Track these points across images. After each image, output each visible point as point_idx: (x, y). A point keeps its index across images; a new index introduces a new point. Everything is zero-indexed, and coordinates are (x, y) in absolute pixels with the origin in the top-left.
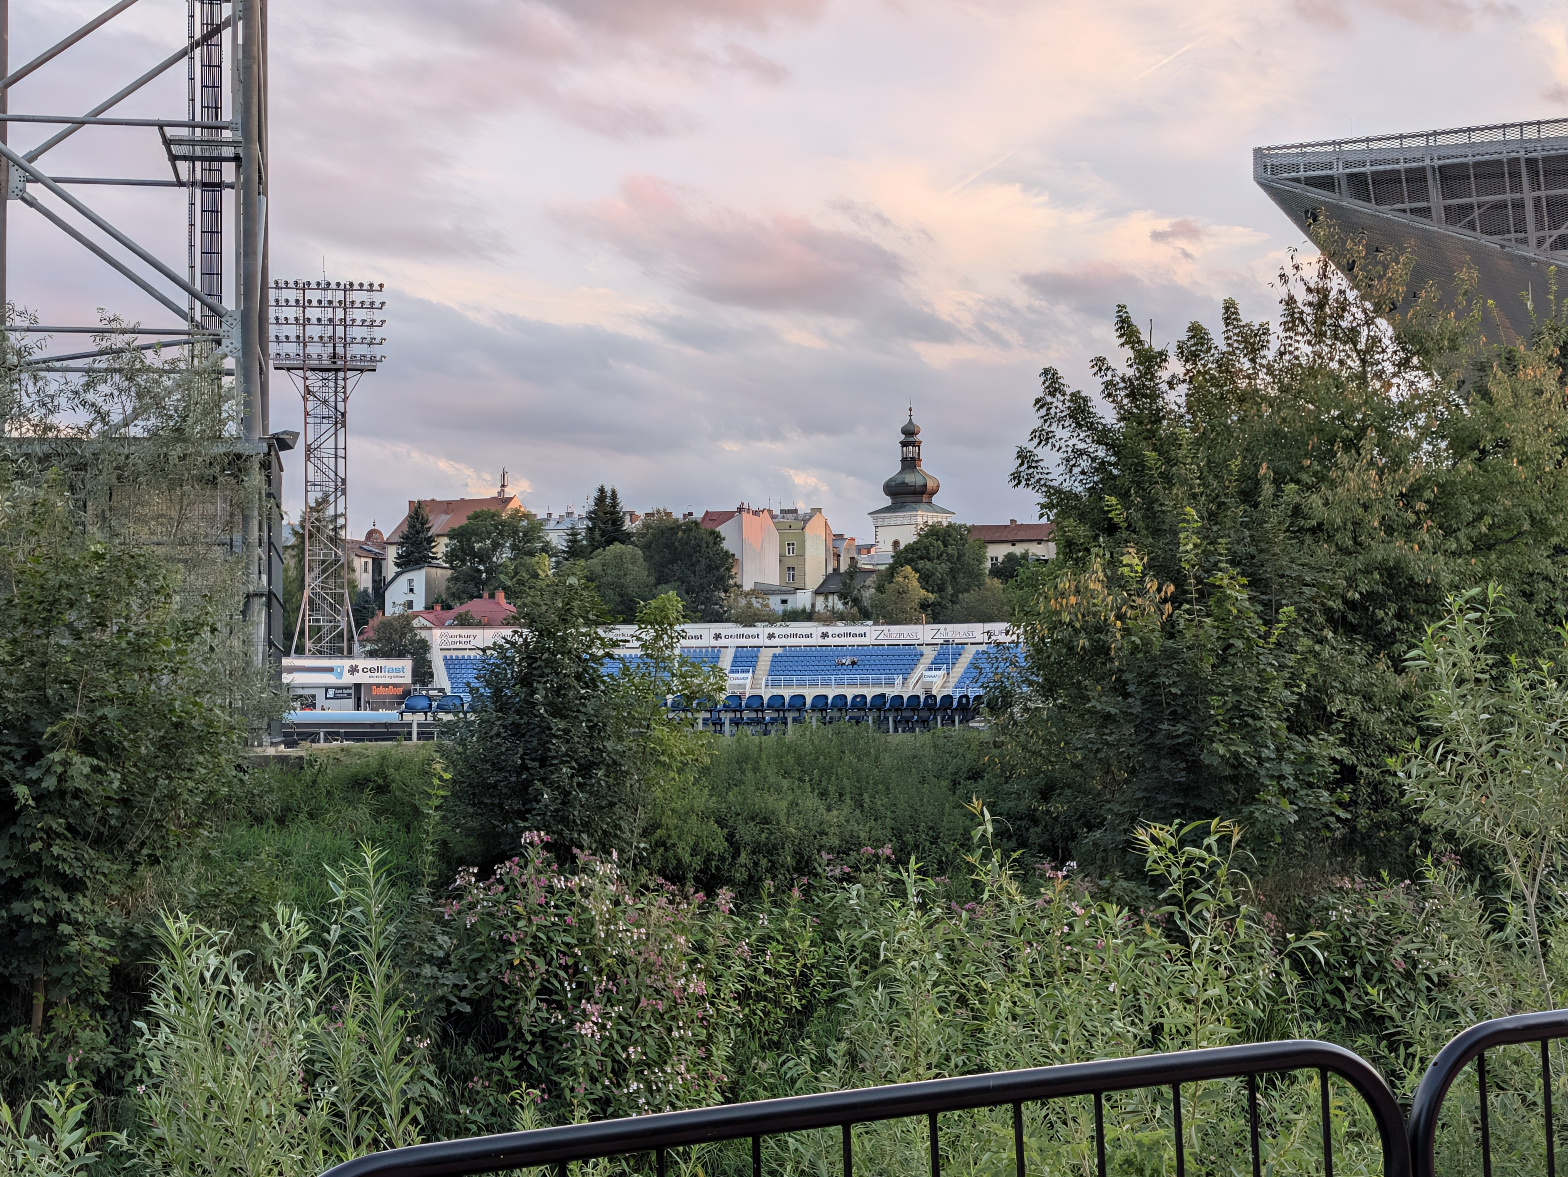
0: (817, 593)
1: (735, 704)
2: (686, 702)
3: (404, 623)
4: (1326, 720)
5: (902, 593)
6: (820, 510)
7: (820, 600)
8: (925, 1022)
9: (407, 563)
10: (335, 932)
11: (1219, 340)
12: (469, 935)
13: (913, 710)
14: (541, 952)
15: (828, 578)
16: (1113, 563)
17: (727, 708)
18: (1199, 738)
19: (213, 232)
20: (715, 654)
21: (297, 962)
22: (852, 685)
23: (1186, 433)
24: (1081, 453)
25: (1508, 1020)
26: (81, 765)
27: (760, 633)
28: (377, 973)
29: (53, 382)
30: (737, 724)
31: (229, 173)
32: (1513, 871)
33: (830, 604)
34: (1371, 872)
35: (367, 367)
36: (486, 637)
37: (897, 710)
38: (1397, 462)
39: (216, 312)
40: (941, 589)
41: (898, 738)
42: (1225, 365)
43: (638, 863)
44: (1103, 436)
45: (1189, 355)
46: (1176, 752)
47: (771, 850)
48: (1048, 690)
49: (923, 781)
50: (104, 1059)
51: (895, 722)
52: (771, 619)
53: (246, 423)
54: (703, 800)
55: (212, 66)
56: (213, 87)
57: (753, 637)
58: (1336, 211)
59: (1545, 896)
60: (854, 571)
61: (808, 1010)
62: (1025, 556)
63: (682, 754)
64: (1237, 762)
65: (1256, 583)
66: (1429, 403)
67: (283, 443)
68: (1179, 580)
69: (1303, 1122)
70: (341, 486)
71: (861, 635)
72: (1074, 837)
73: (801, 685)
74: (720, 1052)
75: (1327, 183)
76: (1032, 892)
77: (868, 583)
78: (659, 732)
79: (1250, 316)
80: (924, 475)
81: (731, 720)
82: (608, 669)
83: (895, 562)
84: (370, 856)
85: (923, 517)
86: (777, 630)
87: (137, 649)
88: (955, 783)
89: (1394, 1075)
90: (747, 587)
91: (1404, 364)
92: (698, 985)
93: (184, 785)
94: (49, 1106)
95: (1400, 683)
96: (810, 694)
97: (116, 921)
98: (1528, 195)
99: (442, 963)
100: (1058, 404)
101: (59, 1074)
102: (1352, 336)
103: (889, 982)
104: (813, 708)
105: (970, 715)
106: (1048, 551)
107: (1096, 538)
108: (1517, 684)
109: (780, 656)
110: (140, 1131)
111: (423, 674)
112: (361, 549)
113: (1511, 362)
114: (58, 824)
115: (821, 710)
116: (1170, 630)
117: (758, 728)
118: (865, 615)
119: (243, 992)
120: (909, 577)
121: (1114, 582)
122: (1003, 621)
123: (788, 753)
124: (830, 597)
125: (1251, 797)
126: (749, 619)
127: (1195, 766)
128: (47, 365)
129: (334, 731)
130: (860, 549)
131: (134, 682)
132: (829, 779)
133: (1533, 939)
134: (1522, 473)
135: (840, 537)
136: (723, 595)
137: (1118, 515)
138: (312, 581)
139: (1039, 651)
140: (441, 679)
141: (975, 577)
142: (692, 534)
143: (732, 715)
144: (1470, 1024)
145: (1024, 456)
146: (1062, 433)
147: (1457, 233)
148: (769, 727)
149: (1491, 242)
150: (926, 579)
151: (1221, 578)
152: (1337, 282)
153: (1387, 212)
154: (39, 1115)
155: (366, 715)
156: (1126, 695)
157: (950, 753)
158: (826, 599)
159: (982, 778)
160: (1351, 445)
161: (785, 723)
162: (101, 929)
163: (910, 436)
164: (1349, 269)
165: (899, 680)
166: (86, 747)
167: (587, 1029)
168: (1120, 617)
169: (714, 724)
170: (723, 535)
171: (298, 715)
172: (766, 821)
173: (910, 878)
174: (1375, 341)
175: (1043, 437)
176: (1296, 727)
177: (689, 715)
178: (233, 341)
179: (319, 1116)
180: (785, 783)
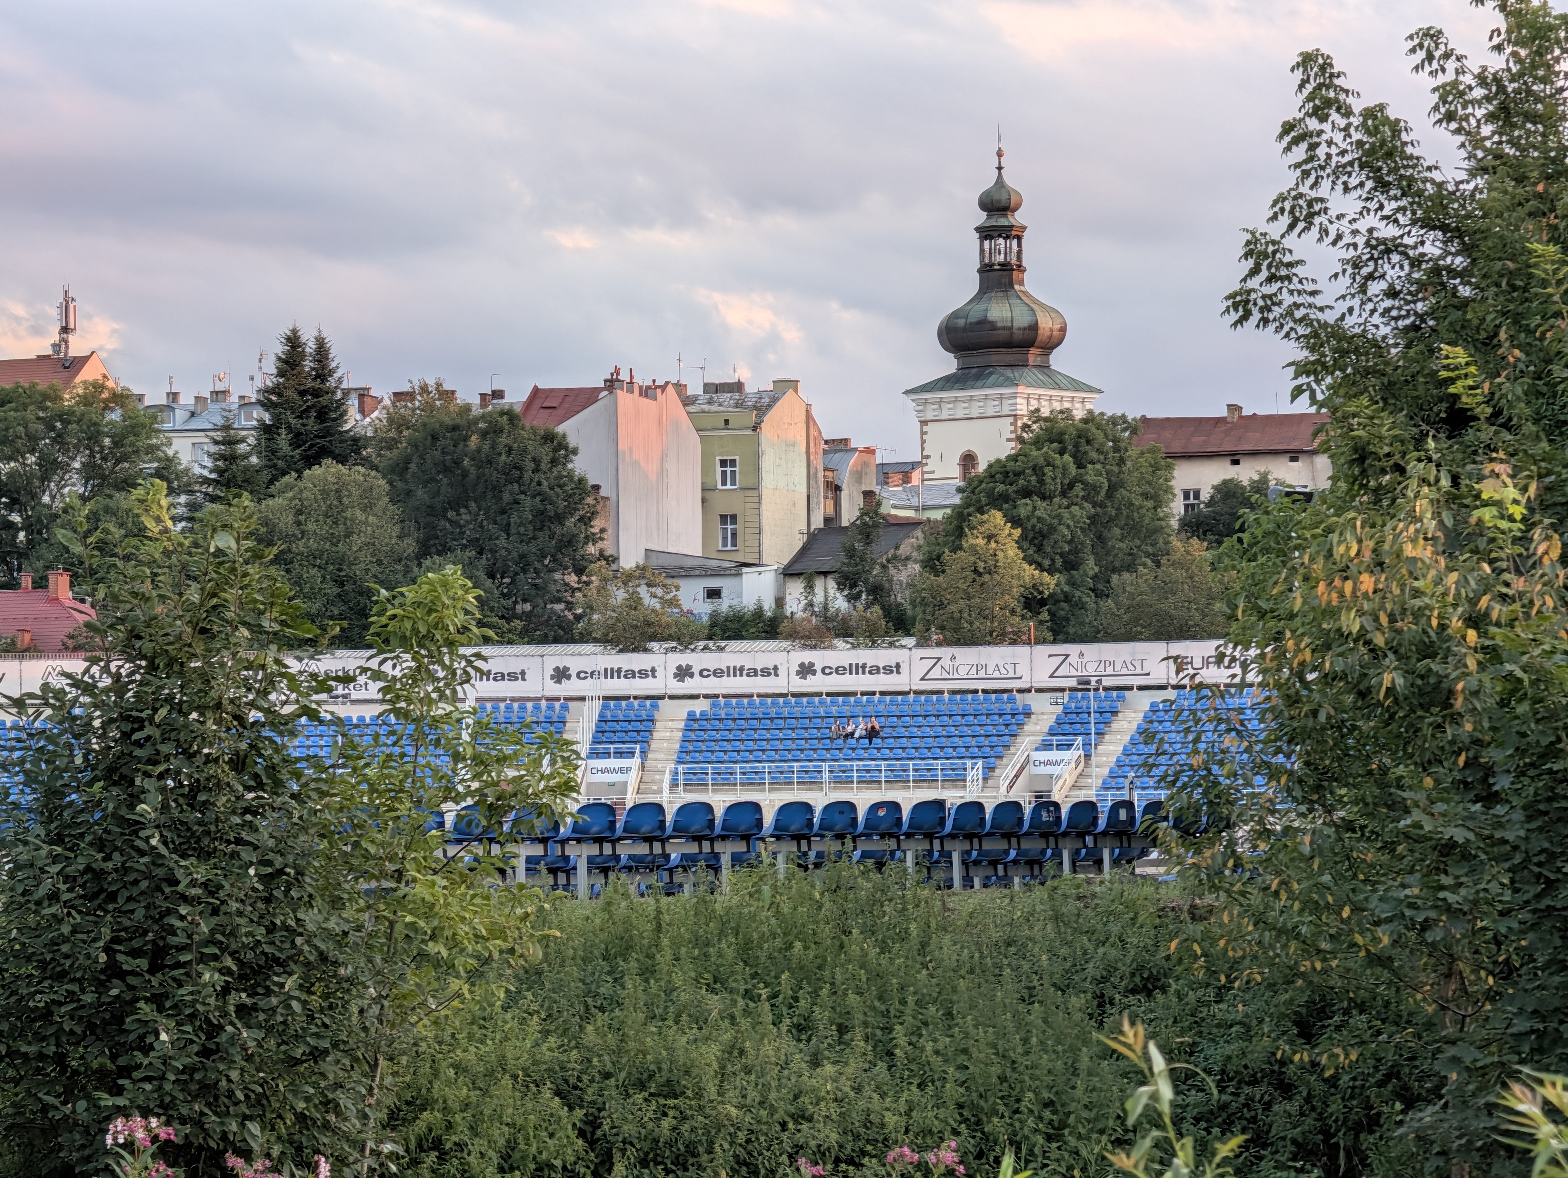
0: (789, 573)
1: (601, 824)
2: (486, 822)
5: (982, 572)
6: (793, 384)
7: (795, 591)
13: (1007, 836)
15: (813, 539)
16: (1459, 498)
17: (580, 835)
20: (554, 716)
22: (869, 781)
24: (1388, 248)
27: (659, 667)
30: (605, 871)
33: (819, 598)
36: (28, 676)
37: (969, 837)
40: (1071, 565)
49: (1029, 997)
51: (965, 863)
52: (683, 634)
57: (643, 674)
60: (873, 523)
62: (1260, 486)
63: (478, 937)
71: (888, 670)
72: (1373, 1122)
73: (752, 781)
77: (904, 550)
78: (425, 887)
80: (1031, 305)
81: (590, 860)
83: (967, 504)
85: (1030, 400)
86: (696, 659)
88: (1102, 1002)
90: (629, 560)
96: (771, 801)
104: (780, 833)
105: (1137, 846)
107: (1419, 441)
109: (704, 717)
115: (797, 838)
117: (653, 879)
118: (898, 624)
120: (998, 538)
121: (1462, 540)
122: (1211, 636)
123: (721, 934)
124: (819, 584)
126: (633, 634)
130: (885, 473)
132: (815, 994)
135: (840, 445)
136: (572, 579)
139: (1293, 701)
141: (1148, 535)
142: (503, 440)
143: (594, 850)
148: (678, 878)
150: (1036, 541)
156: (1490, 798)
157: (1090, 932)
158: (810, 587)
159: (1164, 989)
161: (716, 869)
163: (999, 214)
165: (975, 771)
168: (1475, 621)
169: (553, 871)
170: (572, 442)
172: (671, 1090)
177: (496, 849)
180: (715, 1003)
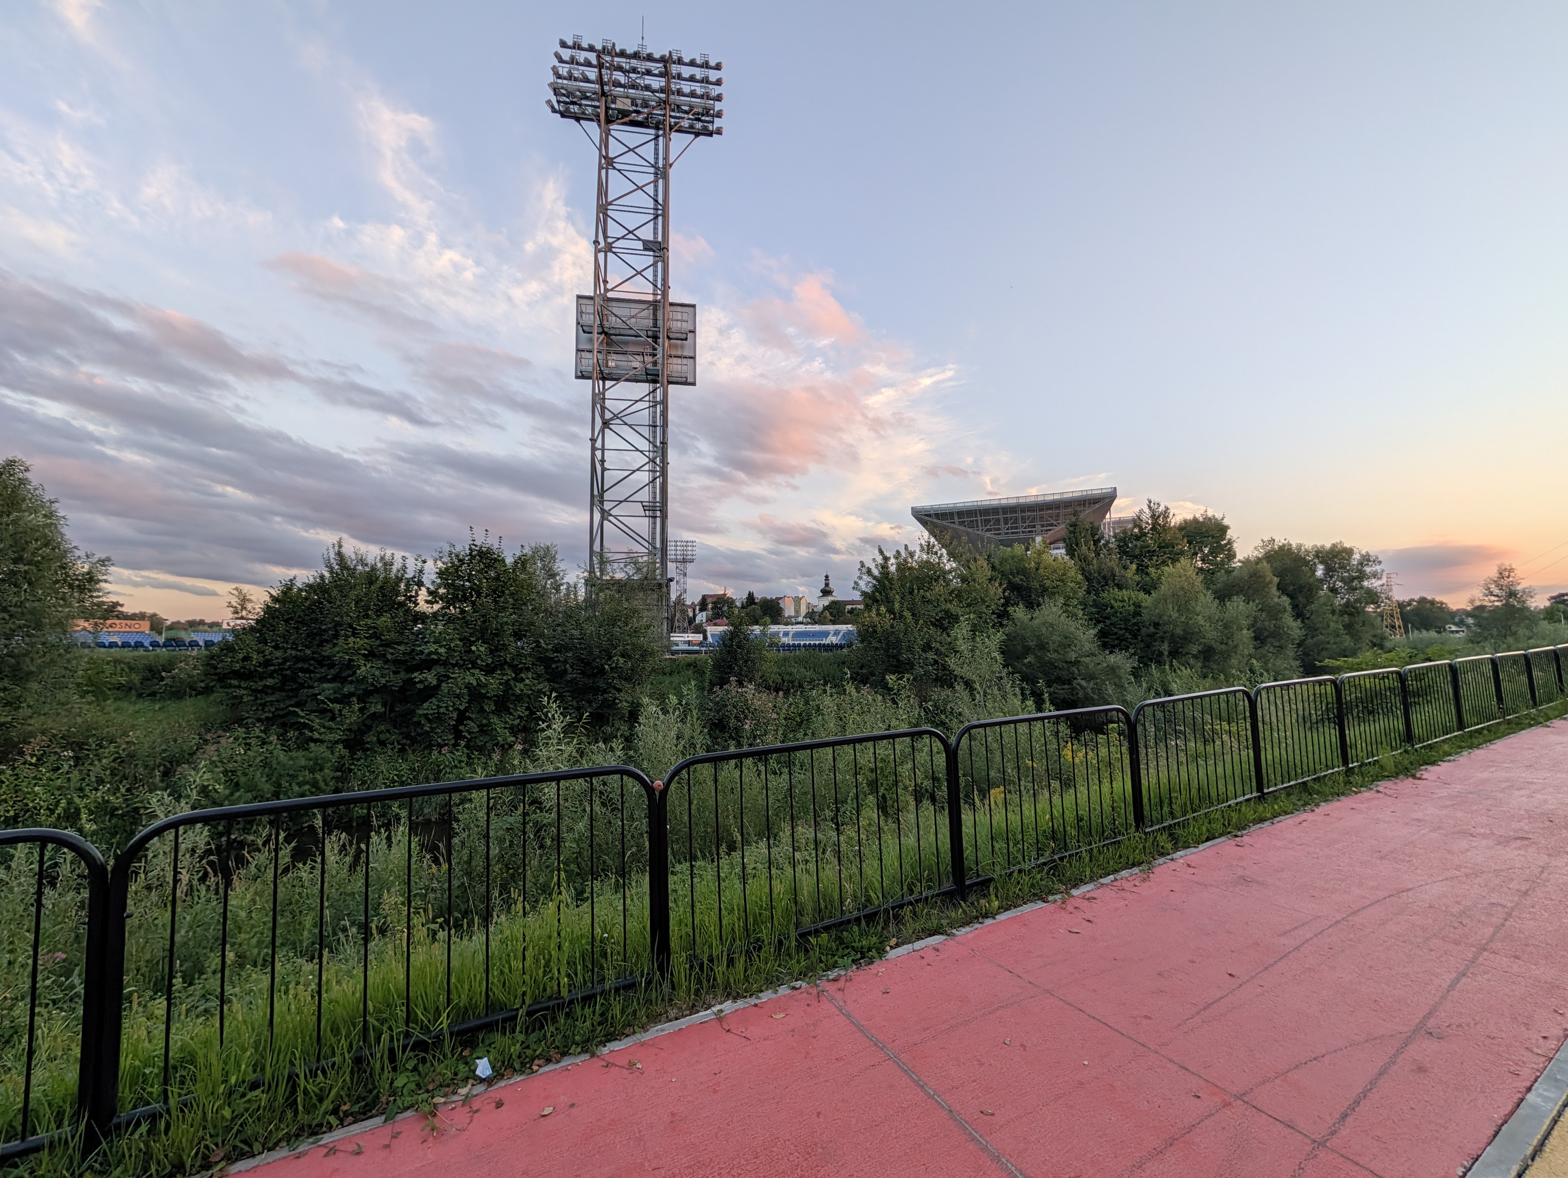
0: (804, 617)
1: (783, 645)
2: (770, 646)
3: (701, 625)
4: (931, 649)
5: (825, 617)
8: (832, 725)
9: (701, 610)
10: (684, 702)
11: (903, 554)
12: (717, 703)
13: (828, 647)
14: (735, 707)
16: (878, 610)
18: (900, 653)
19: (654, 528)
20: (778, 633)
21: (675, 710)
22: (813, 640)
23: (896, 577)
25: (976, 723)
26: (622, 660)
27: (789, 628)
28: (695, 712)
29: (616, 565)
30: (784, 650)
31: (658, 513)
32: (977, 686)
34: (942, 686)
35: (692, 561)
36: (721, 629)
37: (824, 647)
38: (948, 585)
39: (655, 548)
41: (824, 654)
42: (905, 560)
43: (759, 685)
44: (875, 578)
45: (896, 558)
46: (893, 657)
47: (792, 682)
48: (862, 642)
50: (627, 734)
51: (823, 650)
52: (792, 624)
53: (662, 575)
54: (776, 670)
55: (654, 487)
56: (655, 493)
58: (931, 522)
59: (985, 692)
60: (813, 611)
61: (802, 722)
63: (770, 658)
64: (909, 659)
65: (913, 615)
66: (955, 570)
67: (671, 580)
68: (894, 614)
69: (926, 749)
70: (685, 591)
71: (815, 628)
73: (800, 640)
74: (780, 732)
75: (929, 515)
76: (858, 692)
77: (817, 615)
78: (764, 652)
79: (911, 548)
81: (782, 649)
82: (752, 637)
83: (823, 610)
84: (693, 683)
85: (830, 598)
87: (635, 632)
89: (948, 737)
90: (786, 616)
91: (949, 560)
92: (775, 716)
93: (647, 665)
94: (614, 745)
95: (949, 640)
96: (802, 643)
97: (630, 699)
98: (979, 518)
99: (710, 710)
100: (864, 570)
101: (616, 737)
102: (936, 553)
103: (823, 715)
104: (803, 646)
105: (842, 648)
106: (861, 607)
108: (978, 639)
109: (795, 633)
110: (636, 751)
111: (705, 638)
112: (690, 606)
113: (975, 560)
114: (616, 675)
115: (805, 647)
116: (892, 626)
117: (789, 651)
118: (816, 623)
119: (662, 717)
120: (827, 614)
121: (878, 614)
122: (850, 624)
123: (797, 658)
125: (912, 668)
126: (787, 624)
127: (898, 660)
128: (613, 561)
129: (683, 652)
131: (634, 640)
132: (807, 664)
133: (982, 703)
134: (978, 587)
135: (809, 603)
136: (780, 618)
137: (879, 598)
138: (678, 615)
140: (710, 639)
141: (843, 613)
142: (772, 603)
144: (967, 724)
145: (856, 583)
146: (865, 577)
147: (962, 528)
148: (792, 651)
149: (970, 530)
150: (831, 614)
151: (905, 614)
152: (932, 540)
153: (944, 523)
154: (611, 748)
155: (691, 648)
156: (881, 643)
157: (838, 657)
158: (806, 619)
159: (846, 663)
160: (936, 580)
161: (796, 650)
162: (626, 701)
163: (827, 577)
164: (935, 537)
165: (824, 639)
166: (623, 656)
167: (747, 727)
169: (778, 650)
170: (780, 603)
171: (675, 648)
172: (791, 674)
173: (828, 688)
174: (942, 555)
175: (860, 578)
176: (924, 650)
177: (772, 648)
178: (659, 555)
179: (680, 747)
180: (796, 665)
